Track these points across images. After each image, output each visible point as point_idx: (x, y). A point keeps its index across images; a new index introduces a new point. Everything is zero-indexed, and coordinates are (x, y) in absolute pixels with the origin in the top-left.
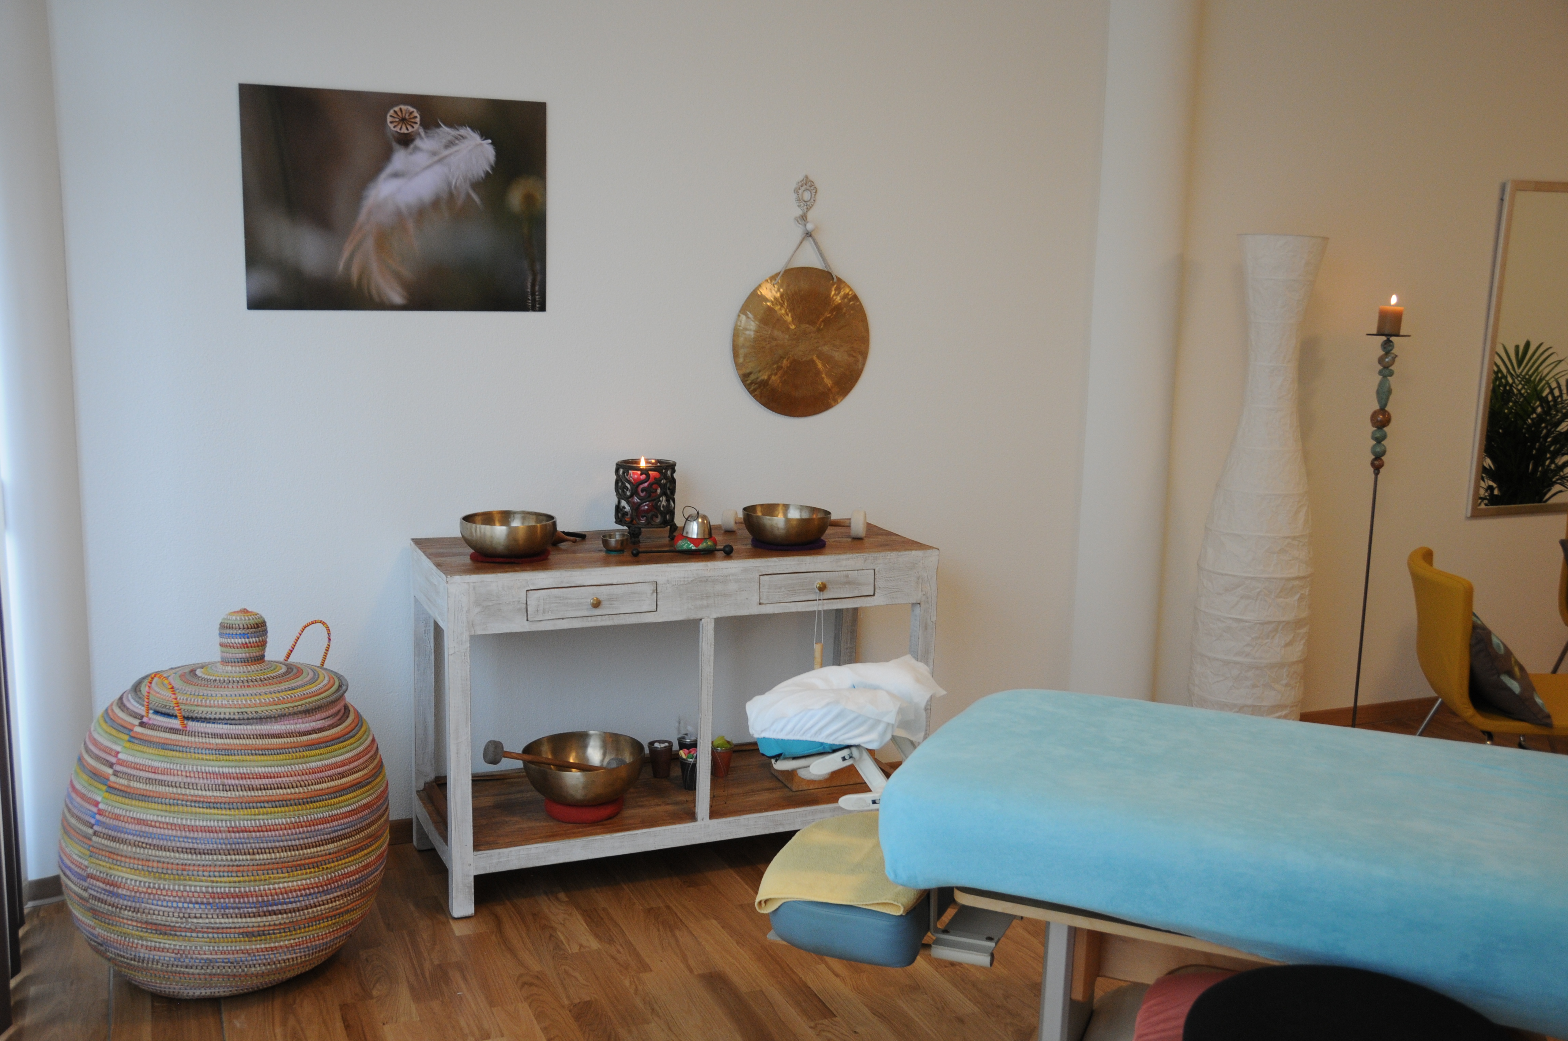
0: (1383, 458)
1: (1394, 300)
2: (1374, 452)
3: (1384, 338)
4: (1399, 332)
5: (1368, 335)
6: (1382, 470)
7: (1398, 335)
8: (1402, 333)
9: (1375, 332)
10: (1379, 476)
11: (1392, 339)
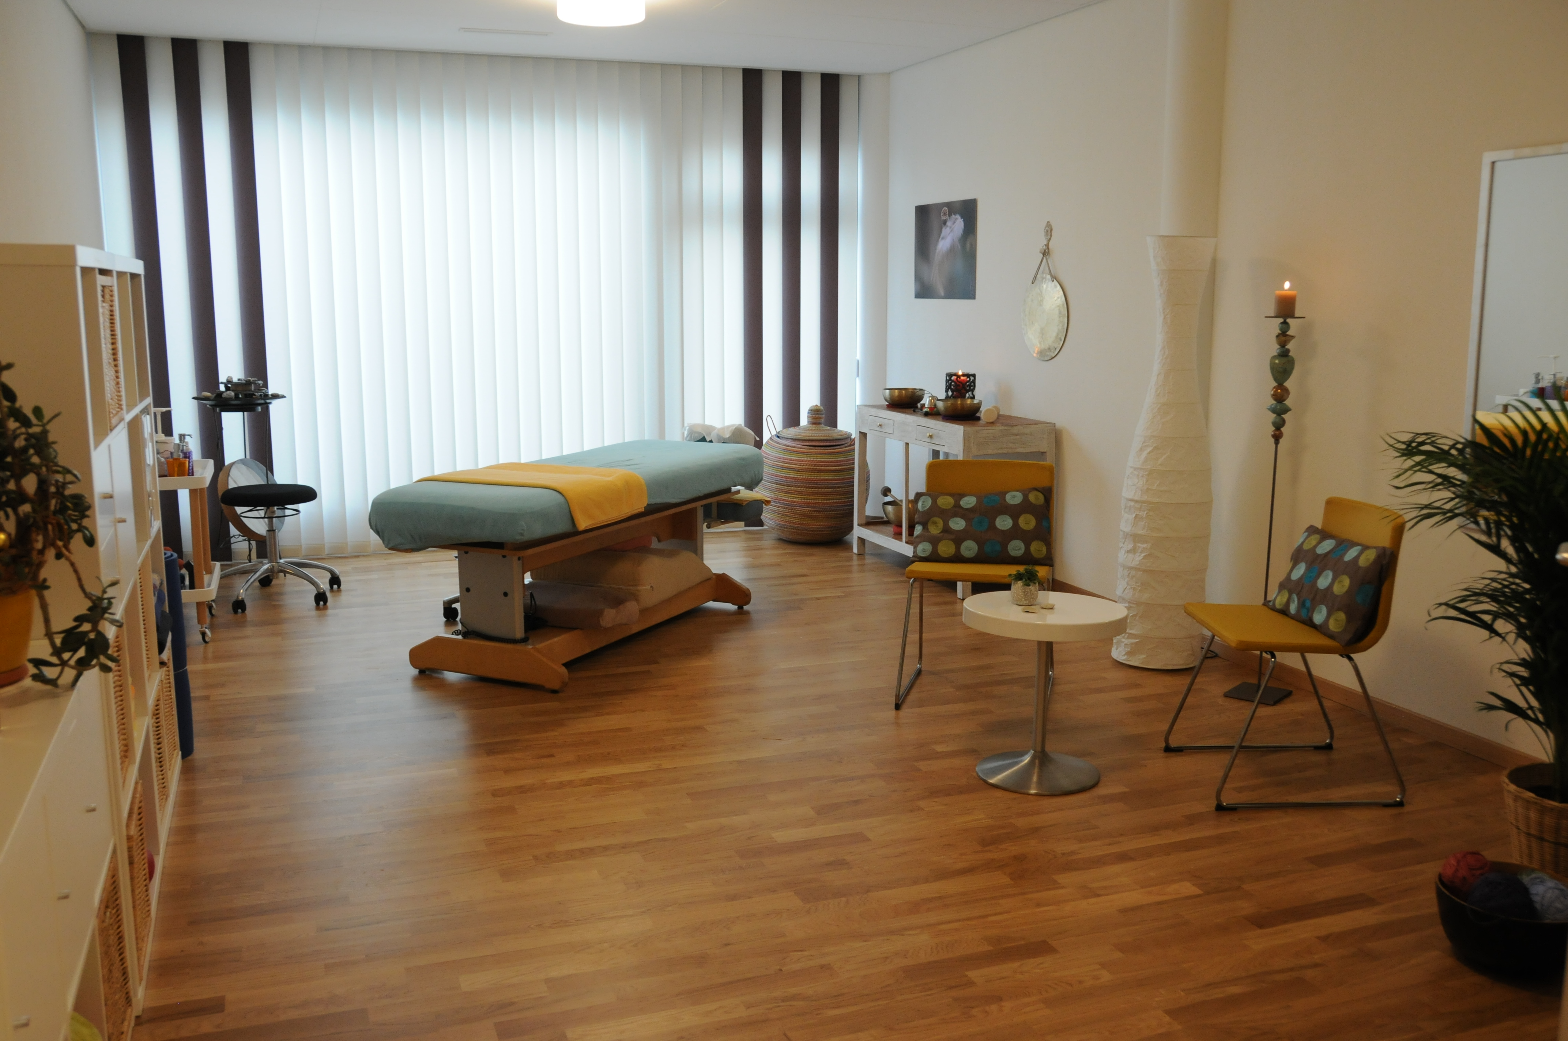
0: (1282, 429)
1: (1287, 285)
2: (1274, 424)
3: (1281, 320)
4: (1294, 315)
5: (1266, 317)
6: (1281, 440)
7: (1293, 317)
8: (1296, 315)
9: (1273, 315)
10: (1279, 446)
11: (1288, 320)
